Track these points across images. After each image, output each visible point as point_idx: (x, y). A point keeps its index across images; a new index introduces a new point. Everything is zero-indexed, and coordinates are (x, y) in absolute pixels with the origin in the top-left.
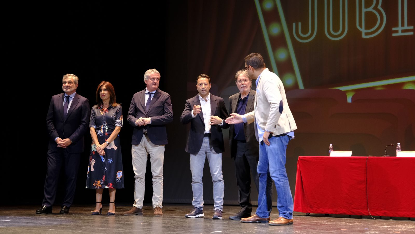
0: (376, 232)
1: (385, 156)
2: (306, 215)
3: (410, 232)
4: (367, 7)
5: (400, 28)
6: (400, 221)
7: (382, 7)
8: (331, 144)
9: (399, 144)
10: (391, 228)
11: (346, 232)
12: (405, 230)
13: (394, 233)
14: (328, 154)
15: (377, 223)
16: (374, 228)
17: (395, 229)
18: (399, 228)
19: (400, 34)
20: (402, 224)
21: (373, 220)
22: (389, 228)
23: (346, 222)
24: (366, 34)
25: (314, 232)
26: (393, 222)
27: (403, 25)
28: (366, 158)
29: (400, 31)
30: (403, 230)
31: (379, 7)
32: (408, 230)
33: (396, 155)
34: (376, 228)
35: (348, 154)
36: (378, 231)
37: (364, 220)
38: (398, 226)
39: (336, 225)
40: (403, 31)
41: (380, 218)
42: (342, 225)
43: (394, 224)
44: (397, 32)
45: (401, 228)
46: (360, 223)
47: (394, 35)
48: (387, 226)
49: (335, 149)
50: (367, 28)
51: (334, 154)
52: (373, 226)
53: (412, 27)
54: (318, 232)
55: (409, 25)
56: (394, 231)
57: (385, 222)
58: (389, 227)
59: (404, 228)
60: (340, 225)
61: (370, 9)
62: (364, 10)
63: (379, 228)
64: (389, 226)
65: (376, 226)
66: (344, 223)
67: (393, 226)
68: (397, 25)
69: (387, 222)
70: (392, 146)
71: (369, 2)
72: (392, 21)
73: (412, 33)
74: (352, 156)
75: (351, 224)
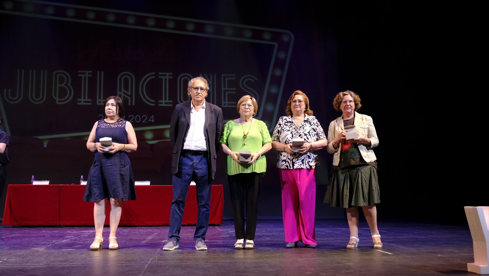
1: (72, 184)
4: (60, 83)
5: (82, 100)
6: (82, 228)
7: (71, 84)
8: (33, 176)
9: (82, 176)
11: (50, 238)
13: (84, 236)
14: (32, 183)
15: (67, 230)
16: (68, 234)
17: (83, 234)
18: (85, 233)
19: (82, 103)
21: (64, 228)
24: (59, 101)
26: (78, 229)
27: (84, 98)
28: (60, 186)
29: (82, 102)
31: (69, 84)
32: (91, 234)
33: (79, 183)
34: (69, 233)
35: (47, 183)
36: (72, 236)
37: (57, 228)
39: (40, 233)
40: (85, 102)
41: (67, 226)
43: (80, 230)
44: (80, 102)
45: (87, 233)
46: (55, 231)
47: (78, 104)
48: (76, 231)
49: (37, 179)
50: (60, 97)
51: (35, 183)
52: (66, 232)
53: (90, 100)
54: (29, 239)
55: (88, 98)
57: (73, 229)
58: (78, 232)
59: (89, 233)
61: (63, 85)
62: (58, 85)
63: (72, 233)
65: (68, 232)
66: (44, 231)
67: (80, 232)
68: (81, 98)
69: (75, 229)
70: (77, 177)
71: (62, 80)
72: (78, 95)
73: (90, 104)
74: (49, 184)
75: (50, 232)
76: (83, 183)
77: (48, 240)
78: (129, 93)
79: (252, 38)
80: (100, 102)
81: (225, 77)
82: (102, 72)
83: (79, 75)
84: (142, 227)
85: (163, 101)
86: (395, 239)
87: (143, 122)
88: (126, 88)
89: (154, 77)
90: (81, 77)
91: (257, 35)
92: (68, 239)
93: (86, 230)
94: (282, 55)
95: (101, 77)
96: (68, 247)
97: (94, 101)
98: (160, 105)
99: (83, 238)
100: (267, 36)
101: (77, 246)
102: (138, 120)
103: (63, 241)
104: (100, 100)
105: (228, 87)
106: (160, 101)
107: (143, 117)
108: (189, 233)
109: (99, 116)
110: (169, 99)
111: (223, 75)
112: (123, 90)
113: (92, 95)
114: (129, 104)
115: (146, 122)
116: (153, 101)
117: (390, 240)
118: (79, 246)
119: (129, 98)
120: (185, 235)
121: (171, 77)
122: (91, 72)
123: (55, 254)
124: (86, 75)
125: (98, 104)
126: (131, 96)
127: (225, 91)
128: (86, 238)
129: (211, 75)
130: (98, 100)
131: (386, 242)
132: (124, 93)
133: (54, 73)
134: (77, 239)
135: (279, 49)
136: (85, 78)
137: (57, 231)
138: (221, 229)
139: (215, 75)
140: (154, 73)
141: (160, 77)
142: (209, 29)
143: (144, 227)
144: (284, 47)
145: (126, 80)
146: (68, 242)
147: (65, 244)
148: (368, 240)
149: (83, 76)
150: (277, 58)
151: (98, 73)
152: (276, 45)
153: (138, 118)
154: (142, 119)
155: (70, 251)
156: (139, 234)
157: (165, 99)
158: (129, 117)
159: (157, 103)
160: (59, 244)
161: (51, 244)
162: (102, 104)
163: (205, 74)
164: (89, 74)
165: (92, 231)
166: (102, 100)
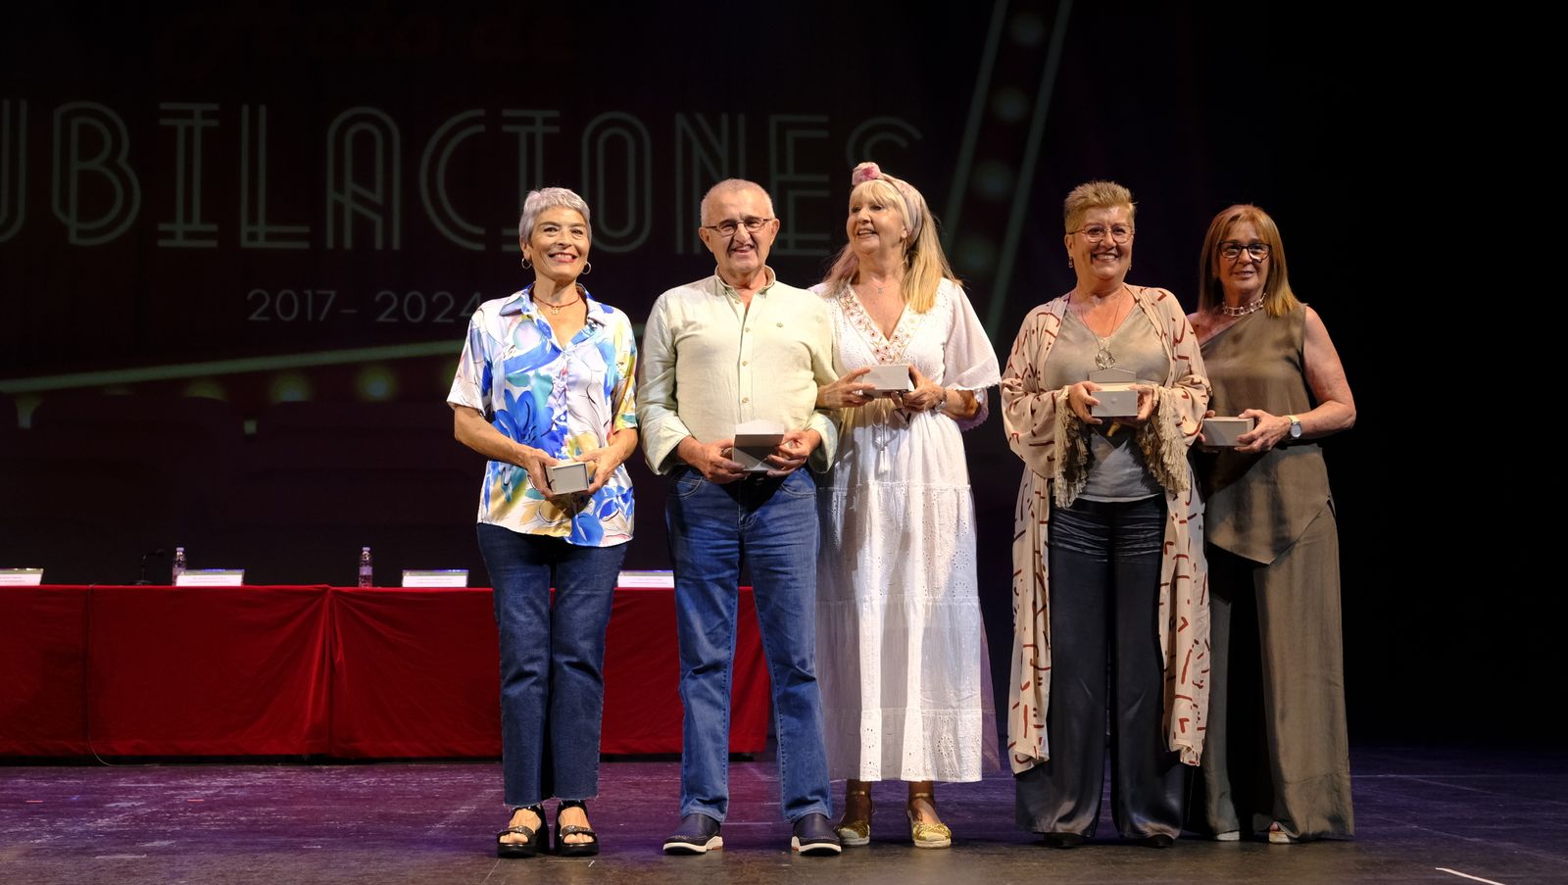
0: (134, 804)
1: (139, 585)
3: (230, 796)
4: (85, 155)
5: (179, 227)
6: (182, 768)
7: (129, 160)
9: (180, 552)
10: (170, 788)
11: (44, 807)
12: (212, 792)
13: (187, 801)
15: (118, 777)
16: (121, 793)
17: (185, 792)
18: (193, 788)
19: (180, 242)
21: (103, 768)
22: (165, 788)
23: (25, 778)
24: (81, 234)
26: (164, 770)
27: (188, 218)
28: (88, 590)
29: (180, 236)
30: (207, 792)
31: (122, 160)
32: (220, 792)
33: (170, 579)
34: (128, 791)
35: (31, 578)
36: (140, 800)
37: (77, 769)
40: (189, 235)
41: (116, 760)
42: (20, 789)
43: (170, 777)
44: (171, 235)
45: (199, 788)
46: (69, 779)
47: (162, 243)
48: (155, 782)
50: (82, 217)
52: (113, 785)
53: (214, 228)
55: (206, 218)
56: (183, 797)
57: (143, 772)
58: (162, 785)
59: (207, 788)
60: (13, 789)
61: (96, 164)
62: (76, 166)
63: (136, 791)
64: (159, 782)
65: (121, 785)
67: (173, 783)
68: (171, 218)
70: (161, 555)
71: (90, 144)
72: (159, 205)
73: (213, 244)
74: (41, 583)
75: (46, 785)
76: (185, 580)
78: (377, 197)
80: (253, 236)
81: (782, 128)
82: (263, 110)
83: (164, 122)
84: (435, 766)
87: (439, 319)
88: (364, 177)
89: (481, 128)
90: (173, 130)
92: (119, 813)
93: (198, 775)
94: (1028, 32)
95: (255, 127)
96: (119, 848)
97: (229, 233)
98: (507, 247)
99: (184, 812)
101: (157, 843)
102: (415, 312)
103: (99, 821)
104: (252, 229)
105: (799, 169)
106: (507, 232)
107: (435, 298)
108: (633, 791)
109: (250, 295)
112: (350, 185)
113: (221, 205)
114: (379, 244)
115: (451, 321)
116: (479, 231)
117: (1495, 827)
118: (166, 843)
119: (379, 220)
120: (617, 796)
121: (555, 129)
122: (214, 107)
123: (65, 877)
124: (192, 120)
125: (245, 243)
126: (385, 210)
127: (784, 187)
128: (197, 808)
129: (725, 118)
130: (245, 229)
131: (1479, 837)
132: (357, 198)
133: (58, 113)
134: (158, 812)
136: (189, 131)
137: (76, 779)
138: (765, 773)
139: (741, 118)
140: (481, 112)
141: (507, 128)
143: (444, 766)
145: (364, 142)
146: (119, 826)
147: (108, 834)
148: (1399, 825)
149: (181, 124)
150: (1005, 45)
151: (245, 109)
153: (414, 302)
154: (434, 309)
155: (129, 862)
156: (419, 793)
158: (377, 298)
159: (494, 239)
160: (81, 833)
161: (50, 832)
162: (261, 243)
163: (700, 117)
164: (206, 115)
165: (223, 782)
166: (262, 228)
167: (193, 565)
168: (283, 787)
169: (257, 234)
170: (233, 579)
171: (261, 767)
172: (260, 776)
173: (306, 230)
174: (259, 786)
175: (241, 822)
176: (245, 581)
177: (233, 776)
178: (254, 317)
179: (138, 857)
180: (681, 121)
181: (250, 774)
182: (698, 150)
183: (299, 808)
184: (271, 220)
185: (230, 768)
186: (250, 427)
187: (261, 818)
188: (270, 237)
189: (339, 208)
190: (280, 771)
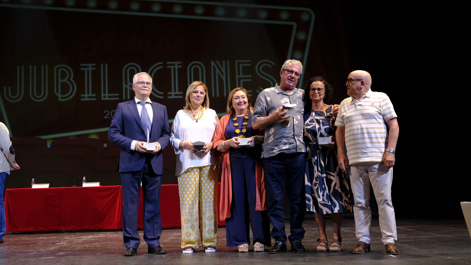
0: (64, 243)
1: (74, 187)
2: (12, 234)
3: (90, 240)
4: (63, 77)
5: (86, 95)
7: (73, 79)
8: (33, 179)
9: (84, 178)
10: (76, 239)
11: (41, 245)
13: (78, 242)
14: (31, 186)
15: (66, 236)
16: (63, 240)
18: (82, 238)
19: (86, 99)
20: (85, 235)
21: (64, 234)
22: (75, 239)
23: (43, 237)
24: (62, 98)
25: (15, 247)
26: (79, 234)
27: (88, 93)
28: (60, 189)
29: (86, 97)
31: (71, 79)
32: (88, 239)
33: (82, 185)
34: (65, 240)
35: (46, 186)
36: (66, 242)
37: (58, 234)
38: (82, 237)
39: (35, 240)
40: (88, 97)
42: (39, 240)
44: (84, 97)
45: (84, 239)
47: (82, 100)
49: (36, 183)
50: (62, 94)
51: (35, 186)
52: (64, 238)
53: (95, 95)
54: (18, 247)
55: (92, 93)
56: (78, 241)
59: (86, 238)
60: (37, 240)
61: (65, 80)
62: (60, 81)
63: (67, 239)
64: (75, 237)
66: (41, 238)
67: (79, 237)
68: (84, 93)
69: (75, 234)
70: (80, 179)
71: (64, 75)
72: (81, 90)
73: (95, 99)
74: (49, 187)
75: (46, 239)
76: (85, 185)
77: (37, 247)
79: (268, 18)
81: (239, 64)
82: (106, 65)
83: (82, 69)
85: (173, 93)
86: (415, 238)
89: (162, 67)
90: (84, 71)
91: (273, 15)
92: (58, 246)
94: (302, 36)
95: (105, 69)
97: (99, 96)
98: (169, 97)
99: (75, 245)
100: (284, 16)
103: (51, 248)
104: (104, 95)
105: (243, 74)
106: (169, 93)
109: (104, 112)
110: (179, 91)
111: (236, 62)
112: (129, 83)
113: (96, 89)
116: (162, 93)
121: (180, 67)
122: (94, 65)
124: (89, 68)
125: (103, 99)
127: (239, 79)
128: (78, 244)
129: (224, 62)
130: (103, 95)
133: (55, 68)
135: (298, 30)
136: (88, 71)
137: (55, 237)
139: (228, 62)
140: (161, 63)
141: (168, 67)
142: (220, 12)
144: (303, 27)
145: (132, 72)
146: (55, 249)
147: (50, 251)
149: (86, 69)
150: (296, 40)
151: (102, 65)
152: (295, 25)
155: (49, 259)
157: (175, 91)
159: (166, 95)
160: (44, 251)
161: (36, 251)
162: (107, 99)
163: (217, 62)
164: (92, 67)
165: (91, 237)
166: (107, 95)
167: (87, 181)
168: (105, 238)
169: (106, 96)
170: (97, 185)
171: (104, 232)
172: (102, 235)
173: (118, 95)
174: (99, 238)
175: (86, 247)
176: (100, 185)
177: (95, 235)
178: (105, 117)
179: (52, 257)
180: (213, 63)
181: (100, 234)
182: (217, 70)
183: (104, 243)
184: (109, 93)
185: (95, 233)
186: (105, 145)
187: (92, 246)
188: (109, 97)
189: (126, 89)
190: (108, 233)
